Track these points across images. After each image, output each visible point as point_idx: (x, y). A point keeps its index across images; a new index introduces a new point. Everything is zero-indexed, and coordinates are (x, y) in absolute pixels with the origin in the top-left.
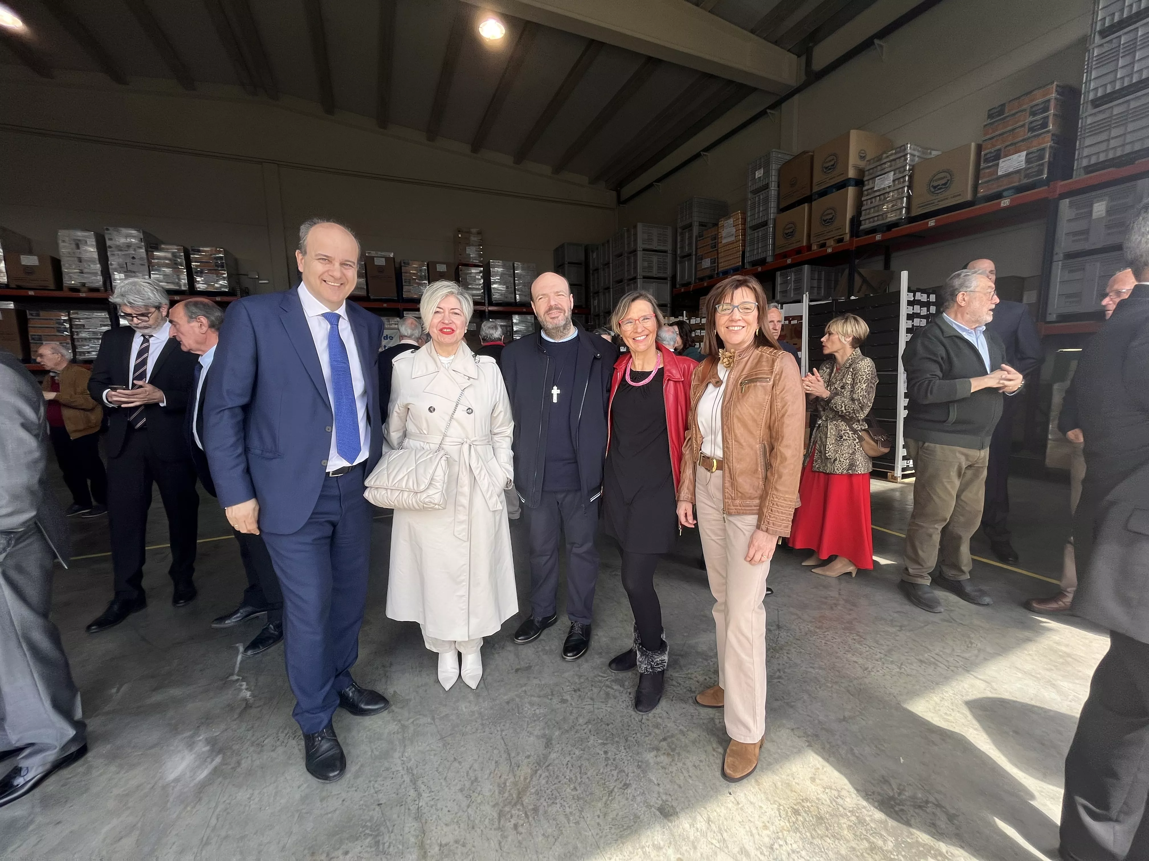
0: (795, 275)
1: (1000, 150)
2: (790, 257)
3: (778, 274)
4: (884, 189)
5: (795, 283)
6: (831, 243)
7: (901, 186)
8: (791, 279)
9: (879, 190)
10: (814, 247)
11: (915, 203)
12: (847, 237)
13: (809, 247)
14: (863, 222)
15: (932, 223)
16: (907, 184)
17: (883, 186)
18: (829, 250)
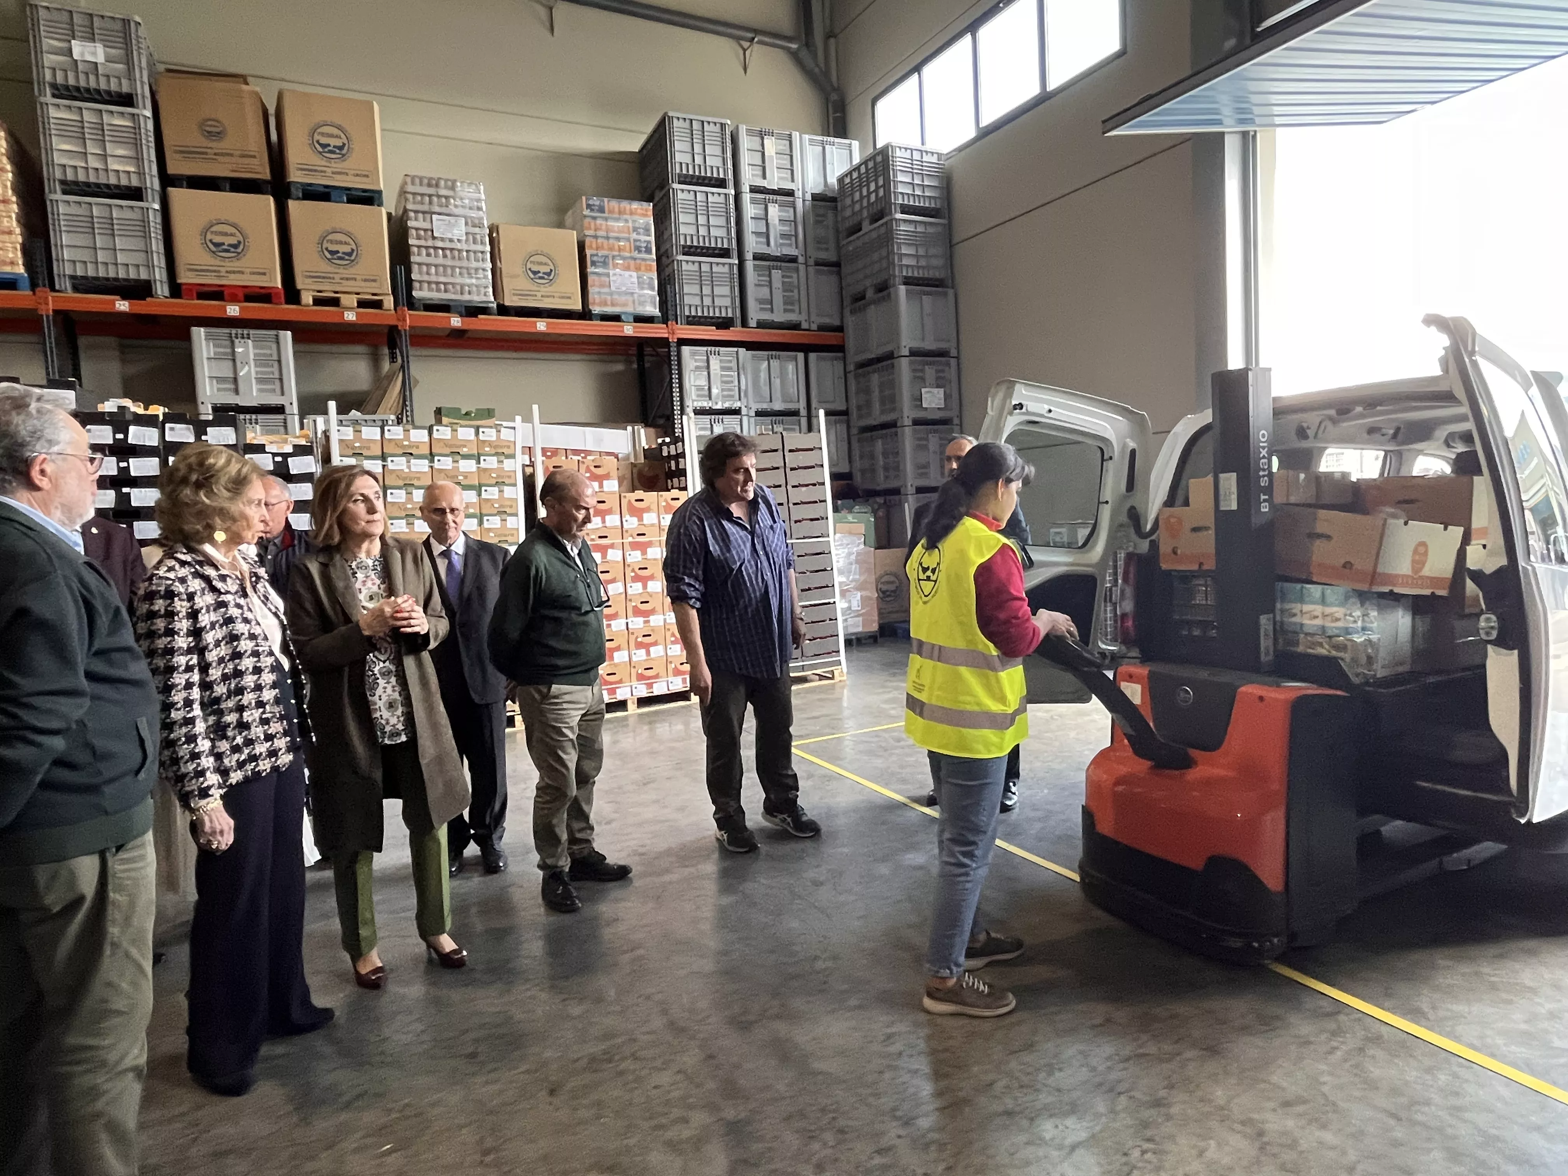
0: (255, 347)
1: (607, 257)
2: (234, 300)
3: (199, 334)
4: (451, 240)
5: (256, 366)
6: (349, 301)
7: (479, 247)
8: (246, 353)
9: (442, 239)
10: (307, 298)
11: (508, 285)
12: (389, 302)
13: (292, 294)
14: (416, 285)
15: (541, 325)
16: (488, 248)
17: (449, 236)
18: (350, 317)
